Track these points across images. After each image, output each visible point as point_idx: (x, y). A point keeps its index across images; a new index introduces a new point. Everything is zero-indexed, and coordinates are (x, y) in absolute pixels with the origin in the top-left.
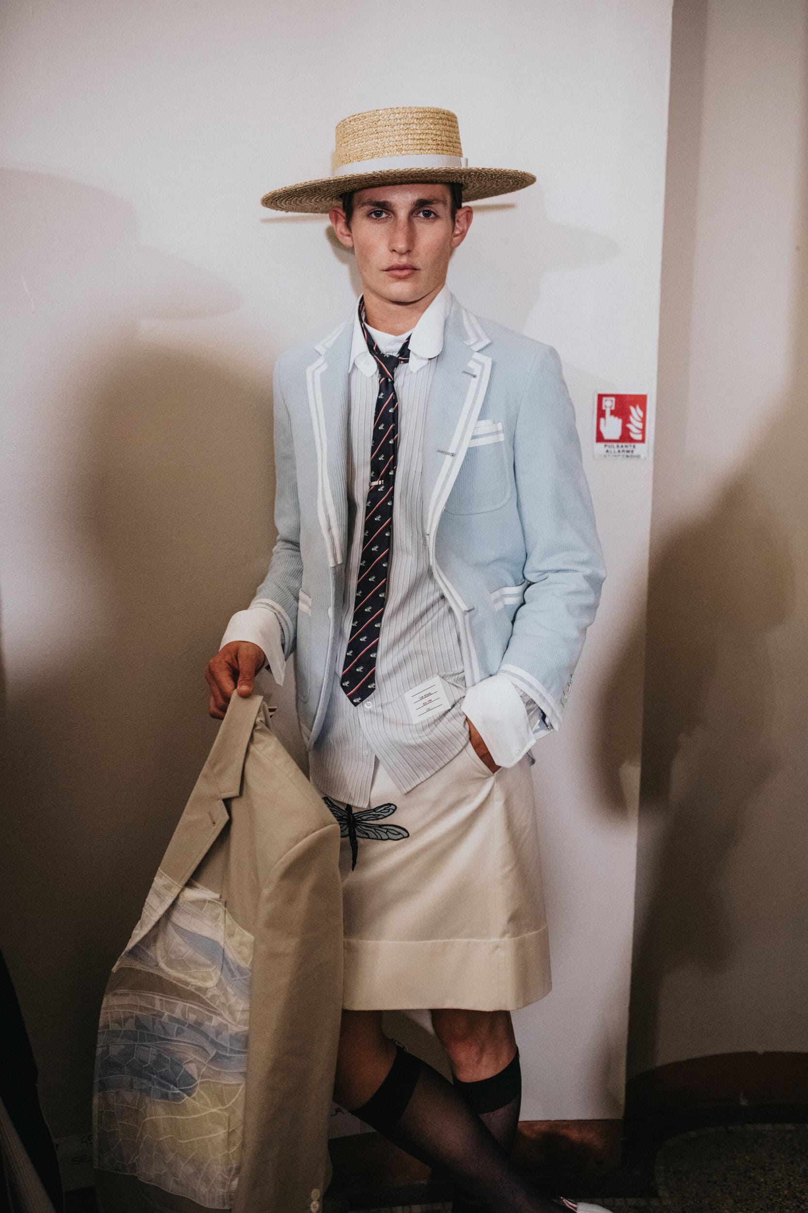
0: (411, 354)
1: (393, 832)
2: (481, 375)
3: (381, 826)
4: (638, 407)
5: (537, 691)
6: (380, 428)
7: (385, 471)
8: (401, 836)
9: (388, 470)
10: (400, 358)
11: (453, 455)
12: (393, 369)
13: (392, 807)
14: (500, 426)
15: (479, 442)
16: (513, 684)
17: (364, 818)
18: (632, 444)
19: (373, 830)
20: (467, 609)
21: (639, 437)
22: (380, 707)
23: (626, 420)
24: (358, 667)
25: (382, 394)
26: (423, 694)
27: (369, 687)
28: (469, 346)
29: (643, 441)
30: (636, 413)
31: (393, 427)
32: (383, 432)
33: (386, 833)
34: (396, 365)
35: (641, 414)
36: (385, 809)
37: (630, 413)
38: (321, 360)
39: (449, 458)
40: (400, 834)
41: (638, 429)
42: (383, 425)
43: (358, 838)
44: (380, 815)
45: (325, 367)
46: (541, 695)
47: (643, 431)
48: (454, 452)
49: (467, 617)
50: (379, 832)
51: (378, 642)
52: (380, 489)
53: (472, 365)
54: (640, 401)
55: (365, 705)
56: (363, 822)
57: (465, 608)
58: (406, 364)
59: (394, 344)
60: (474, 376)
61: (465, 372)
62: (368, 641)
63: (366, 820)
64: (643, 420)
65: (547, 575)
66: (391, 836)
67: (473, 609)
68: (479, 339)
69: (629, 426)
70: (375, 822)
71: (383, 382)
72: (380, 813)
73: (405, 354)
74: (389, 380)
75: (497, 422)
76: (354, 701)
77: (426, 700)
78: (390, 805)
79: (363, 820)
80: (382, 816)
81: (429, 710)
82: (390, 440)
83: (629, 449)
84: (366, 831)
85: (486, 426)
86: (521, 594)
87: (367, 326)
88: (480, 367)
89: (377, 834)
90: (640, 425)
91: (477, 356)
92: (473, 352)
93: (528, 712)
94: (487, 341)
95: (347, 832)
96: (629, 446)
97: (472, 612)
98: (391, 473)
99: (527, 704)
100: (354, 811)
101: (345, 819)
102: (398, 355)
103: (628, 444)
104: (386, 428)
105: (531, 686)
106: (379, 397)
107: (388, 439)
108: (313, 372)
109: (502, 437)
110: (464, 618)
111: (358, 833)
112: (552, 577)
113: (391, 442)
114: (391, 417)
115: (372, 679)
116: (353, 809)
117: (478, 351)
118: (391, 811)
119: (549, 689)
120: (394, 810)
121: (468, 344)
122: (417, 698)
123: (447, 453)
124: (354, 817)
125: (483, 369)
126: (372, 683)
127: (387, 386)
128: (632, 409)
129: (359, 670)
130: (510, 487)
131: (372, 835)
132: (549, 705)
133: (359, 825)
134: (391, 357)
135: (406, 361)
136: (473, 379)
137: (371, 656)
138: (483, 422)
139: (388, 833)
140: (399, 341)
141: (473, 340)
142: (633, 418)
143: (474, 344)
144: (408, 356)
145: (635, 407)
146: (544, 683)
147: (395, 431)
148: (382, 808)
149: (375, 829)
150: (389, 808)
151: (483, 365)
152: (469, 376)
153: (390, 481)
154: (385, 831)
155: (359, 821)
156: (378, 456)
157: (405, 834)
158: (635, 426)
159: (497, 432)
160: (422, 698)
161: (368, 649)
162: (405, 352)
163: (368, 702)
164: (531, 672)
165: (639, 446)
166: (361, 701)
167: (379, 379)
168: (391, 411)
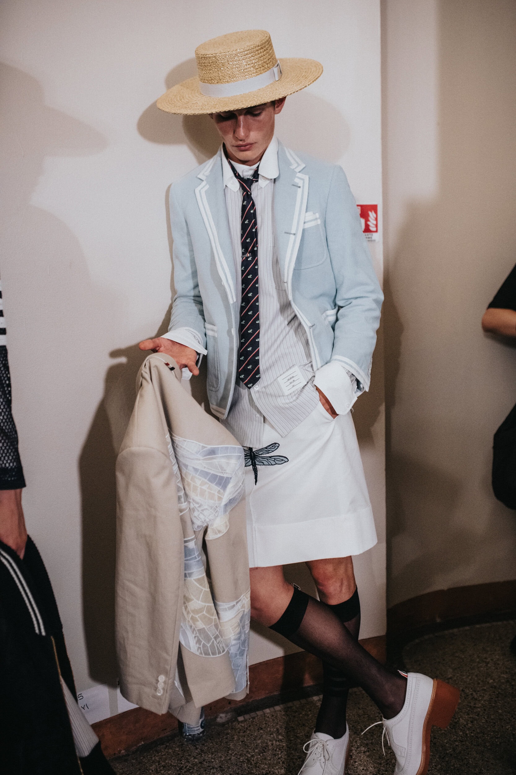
0: (260, 176)
1: (278, 460)
2: (303, 186)
3: (270, 457)
4: (373, 212)
5: (355, 369)
6: (246, 222)
7: (252, 248)
8: (283, 461)
9: (253, 247)
10: (254, 179)
11: (294, 234)
12: (250, 186)
13: (277, 445)
14: (317, 215)
15: (307, 226)
16: (342, 366)
17: (260, 453)
18: (371, 233)
19: (266, 460)
20: (311, 325)
21: (374, 229)
22: (264, 388)
23: (367, 220)
24: (248, 366)
25: (245, 202)
26: (289, 378)
27: (257, 377)
28: (293, 169)
29: (376, 231)
30: (372, 215)
31: (254, 221)
32: (248, 225)
33: (274, 461)
34: (251, 184)
35: (375, 215)
36: (272, 447)
37: (368, 215)
38: (204, 183)
39: (292, 237)
40: (283, 460)
41: (374, 224)
42: (247, 221)
43: (257, 466)
44: (269, 450)
45: (207, 187)
46: (357, 371)
47: (376, 226)
48: (295, 233)
49: (311, 330)
50: (270, 461)
51: (259, 350)
52: (250, 259)
53: (297, 180)
54: (374, 208)
55: (255, 388)
56: (260, 455)
57: (310, 325)
58: (257, 183)
59: (248, 171)
60: (299, 187)
61: (294, 185)
62: (253, 350)
63: (261, 454)
64: (376, 219)
65: (350, 301)
66: (277, 462)
67: (314, 325)
68: (299, 165)
69: (369, 223)
70: (267, 455)
71: (245, 195)
72: (270, 449)
73: (256, 177)
74: (249, 193)
75: (316, 213)
76: (249, 386)
77: (292, 380)
78: (276, 443)
79: (260, 454)
80: (271, 451)
81: (293, 386)
82: (253, 229)
83: (370, 236)
84: (262, 461)
85: (310, 216)
86: (336, 314)
87: (231, 161)
88: (302, 181)
89: (269, 462)
90: (375, 222)
91: (299, 175)
92: (296, 173)
93: (352, 381)
94: (304, 166)
95: (250, 463)
96: (369, 234)
97: (313, 327)
98: (256, 249)
99: (350, 377)
100: (254, 450)
101: (248, 455)
102: (252, 178)
103: (369, 233)
104: (250, 222)
105: (351, 366)
106: (244, 204)
107: (252, 228)
108: (200, 191)
109: (319, 222)
110: (310, 330)
111: (257, 463)
112: (354, 302)
113: (254, 230)
114: (253, 215)
115: (258, 372)
116: (253, 449)
117: (299, 172)
118: (276, 447)
119: (361, 367)
120: (278, 447)
121: (292, 168)
122: (286, 380)
123: (290, 234)
124: (254, 453)
125: (304, 183)
126: (258, 374)
127: (247, 198)
128: (370, 213)
129: (250, 367)
130: (326, 251)
131: (265, 463)
132: (362, 377)
133: (257, 458)
134: (248, 179)
135: (257, 181)
136: (299, 189)
137: (256, 358)
138: (308, 214)
139: (275, 461)
140: (251, 169)
141: (294, 166)
142: (371, 218)
143: (296, 168)
144: (258, 178)
145: (371, 212)
146: (358, 363)
147: (255, 224)
148: (271, 446)
149: (267, 459)
150: (275, 446)
151: (303, 180)
152: (296, 188)
153: (254, 254)
154: (273, 460)
155: (257, 456)
156: (246, 239)
157: (286, 460)
158: (372, 223)
159: (316, 219)
160: (289, 380)
161: (254, 355)
162: (256, 175)
163: (256, 386)
164: (351, 358)
165: (374, 234)
166: (253, 385)
167: (242, 193)
168: (252, 211)
